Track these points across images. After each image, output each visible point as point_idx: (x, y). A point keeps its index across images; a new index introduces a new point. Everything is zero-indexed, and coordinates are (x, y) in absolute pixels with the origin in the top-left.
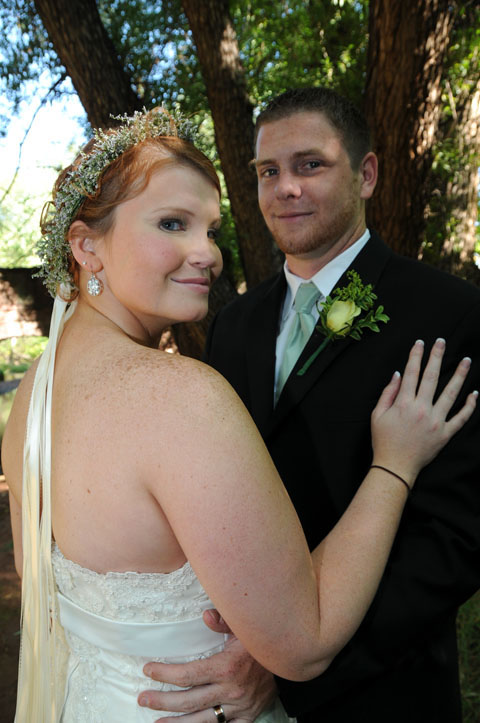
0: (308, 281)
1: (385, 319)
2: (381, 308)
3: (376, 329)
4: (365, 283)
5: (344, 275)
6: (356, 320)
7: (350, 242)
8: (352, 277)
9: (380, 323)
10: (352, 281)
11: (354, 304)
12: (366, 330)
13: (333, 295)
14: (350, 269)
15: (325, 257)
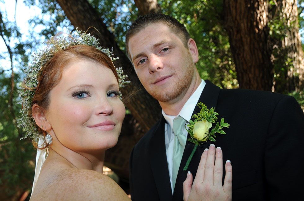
0: (177, 116)
1: (227, 125)
2: (223, 120)
3: (223, 133)
4: (209, 108)
5: (196, 107)
6: (210, 130)
7: (195, 87)
8: (201, 106)
9: (224, 129)
10: (201, 108)
11: (206, 121)
12: (217, 134)
13: (193, 119)
14: (199, 102)
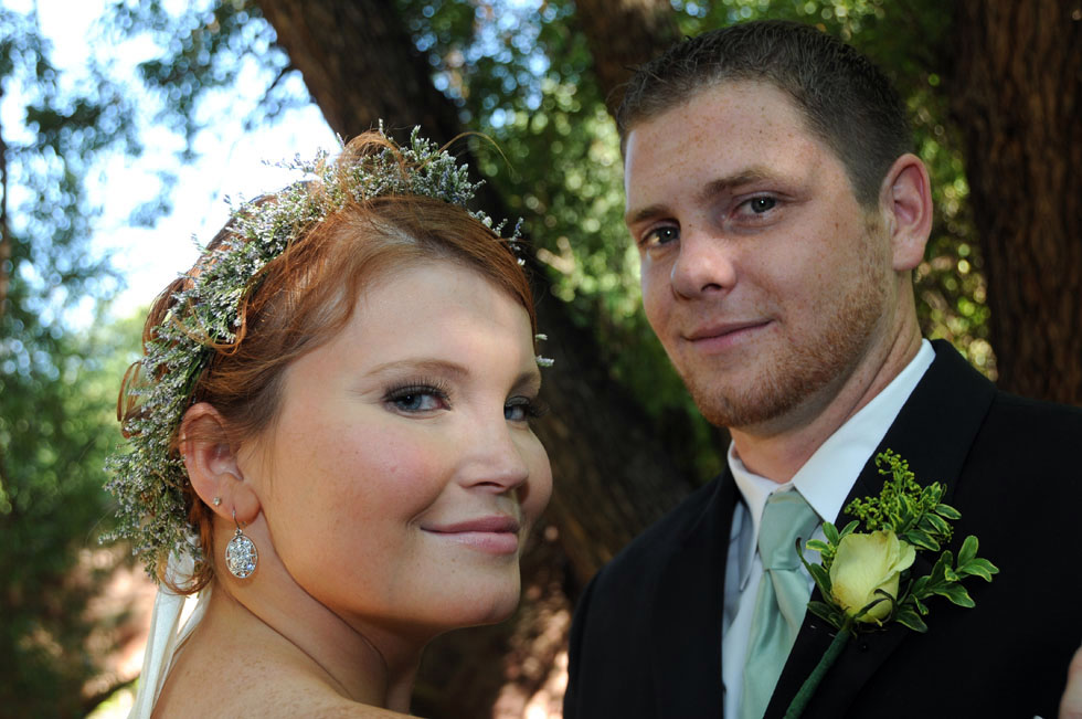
0: (785, 487)
1: (986, 571)
2: (971, 543)
3: (966, 600)
4: (924, 481)
5: (870, 464)
6: (907, 580)
7: (880, 379)
8: (886, 466)
9: (972, 583)
10: (890, 478)
11: (896, 536)
12: (937, 604)
13: (843, 519)
14: (881, 448)
15: (820, 423)
